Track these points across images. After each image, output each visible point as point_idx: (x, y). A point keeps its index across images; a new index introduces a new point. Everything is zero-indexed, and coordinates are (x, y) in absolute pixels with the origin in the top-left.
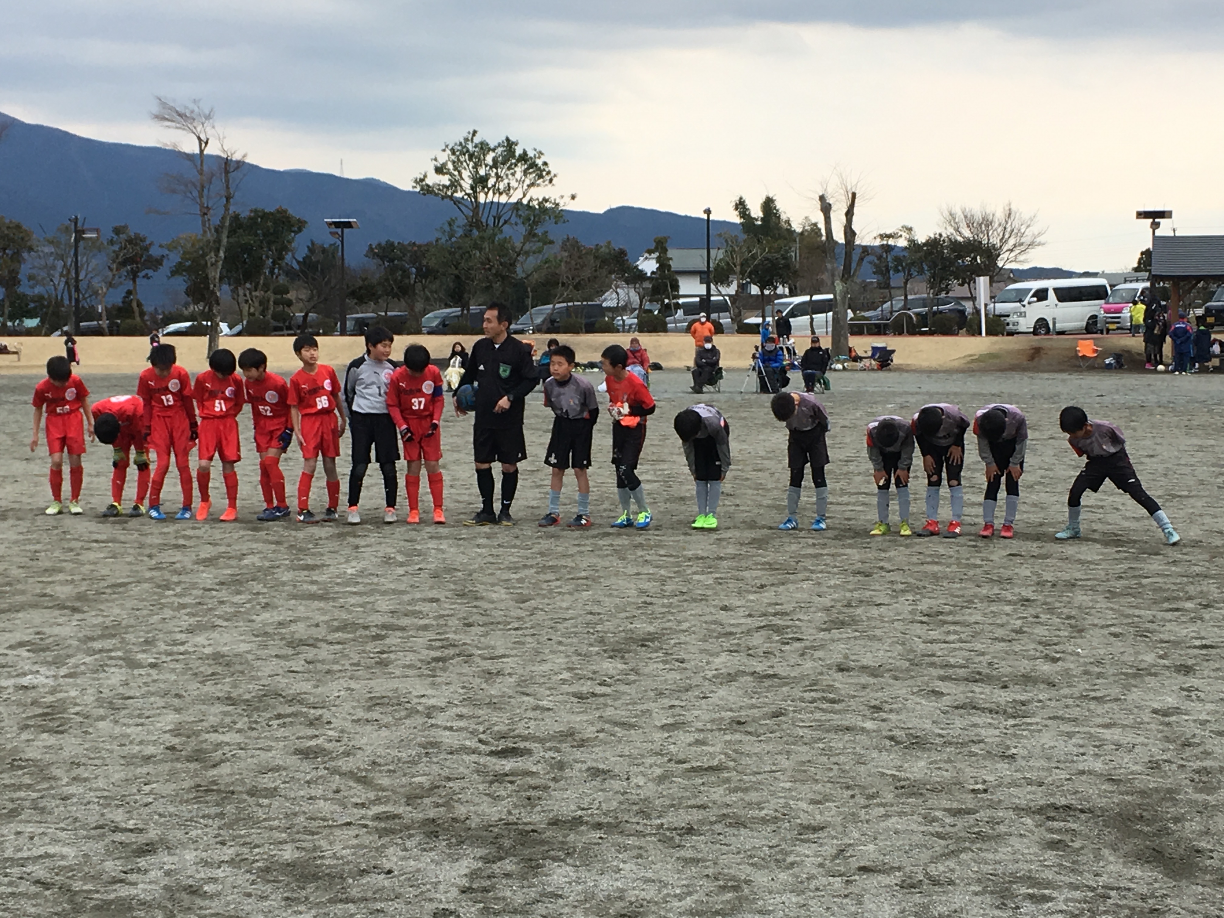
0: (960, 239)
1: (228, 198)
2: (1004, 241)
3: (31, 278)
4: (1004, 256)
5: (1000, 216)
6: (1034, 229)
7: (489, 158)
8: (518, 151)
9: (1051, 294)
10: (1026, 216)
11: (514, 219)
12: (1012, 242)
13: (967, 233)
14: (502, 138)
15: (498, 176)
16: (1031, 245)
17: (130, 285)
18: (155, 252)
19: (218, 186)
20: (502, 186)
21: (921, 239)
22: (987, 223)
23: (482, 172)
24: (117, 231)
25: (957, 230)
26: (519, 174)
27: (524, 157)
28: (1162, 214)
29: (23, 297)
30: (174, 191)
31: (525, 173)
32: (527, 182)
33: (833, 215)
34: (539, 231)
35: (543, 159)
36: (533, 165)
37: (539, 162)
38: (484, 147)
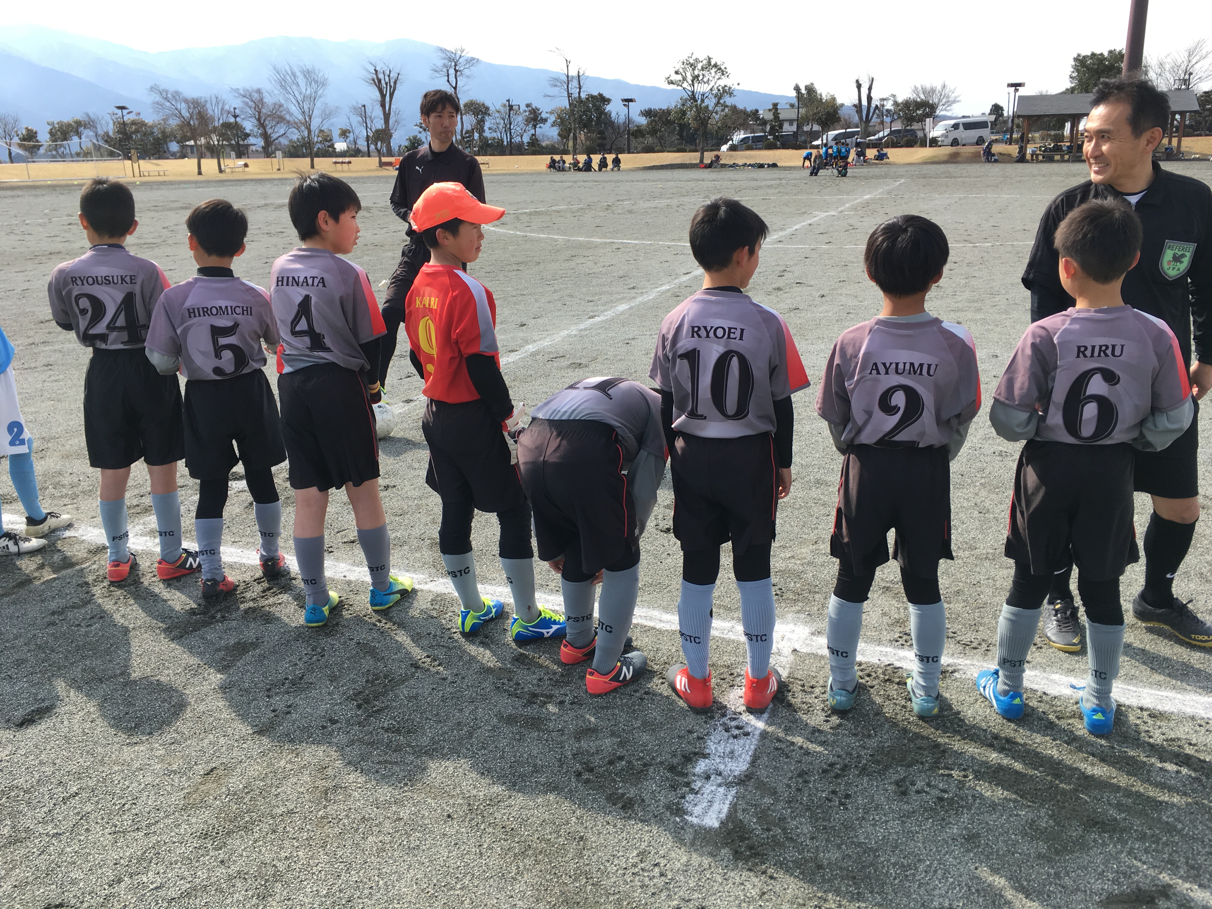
0: (919, 100)
1: (580, 88)
2: (940, 101)
3: (490, 129)
4: (940, 108)
5: (939, 88)
6: (956, 94)
7: (699, 66)
8: (713, 63)
9: (961, 127)
10: (952, 88)
11: (710, 96)
12: (944, 101)
13: (923, 97)
14: (705, 56)
15: (703, 75)
16: (954, 102)
17: (533, 132)
18: (544, 115)
19: (575, 83)
20: (705, 80)
21: (900, 100)
22: (933, 91)
23: (696, 72)
24: (528, 106)
25: (918, 95)
26: (713, 74)
27: (715, 66)
28: (1020, 85)
29: (486, 139)
30: (556, 86)
31: (716, 72)
32: (717, 77)
33: (862, 89)
34: (722, 101)
35: (725, 66)
36: (720, 69)
37: (723, 67)
38: (697, 60)
